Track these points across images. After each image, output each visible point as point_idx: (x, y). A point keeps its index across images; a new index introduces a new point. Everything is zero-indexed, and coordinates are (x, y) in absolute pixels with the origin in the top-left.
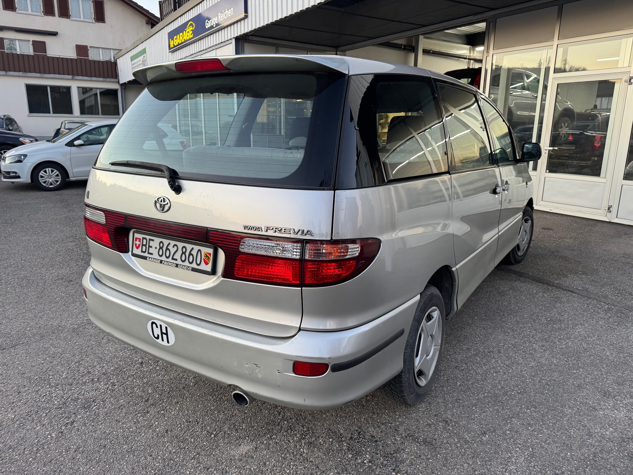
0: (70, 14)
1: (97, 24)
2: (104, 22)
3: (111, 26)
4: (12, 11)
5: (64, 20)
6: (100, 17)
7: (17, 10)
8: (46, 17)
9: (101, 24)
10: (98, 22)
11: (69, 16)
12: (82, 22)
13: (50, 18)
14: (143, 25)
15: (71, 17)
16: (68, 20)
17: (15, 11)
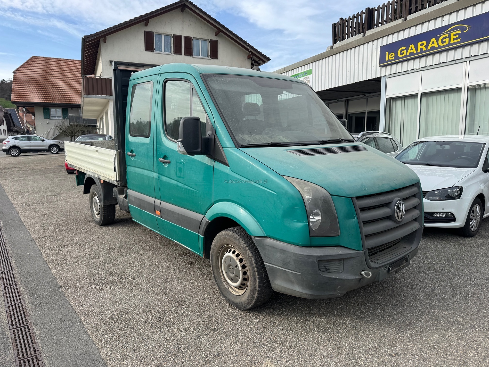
0: (193, 53)
1: (212, 60)
2: (217, 59)
3: (222, 62)
4: (151, 51)
5: (188, 58)
6: (214, 55)
7: (155, 51)
8: (175, 55)
9: (215, 60)
10: (213, 59)
11: (192, 54)
12: (201, 59)
13: (178, 56)
14: (245, 59)
15: (193, 55)
16: (191, 57)
17: (154, 51)
